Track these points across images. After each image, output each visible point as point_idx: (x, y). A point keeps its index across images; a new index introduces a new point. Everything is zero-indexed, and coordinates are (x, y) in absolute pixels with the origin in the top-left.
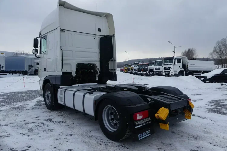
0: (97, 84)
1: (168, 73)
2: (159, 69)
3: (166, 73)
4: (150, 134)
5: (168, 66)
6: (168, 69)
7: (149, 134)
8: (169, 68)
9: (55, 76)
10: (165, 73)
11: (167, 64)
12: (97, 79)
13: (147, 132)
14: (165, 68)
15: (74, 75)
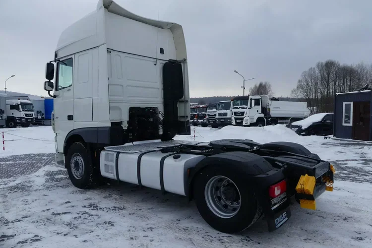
0: (160, 141)
1: (240, 121)
2: (226, 114)
3: (238, 121)
4: (287, 218)
5: (241, 110)
6: (241, 114)
7: (285, 217)
8: (243, 114)
9: (96, 129)
10: (236, 121)
11: (238, 107)
12: (161, 133)
13: (283, 214)
14: (235, 114)
15: (125, 126)
